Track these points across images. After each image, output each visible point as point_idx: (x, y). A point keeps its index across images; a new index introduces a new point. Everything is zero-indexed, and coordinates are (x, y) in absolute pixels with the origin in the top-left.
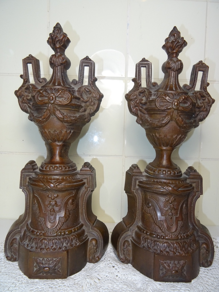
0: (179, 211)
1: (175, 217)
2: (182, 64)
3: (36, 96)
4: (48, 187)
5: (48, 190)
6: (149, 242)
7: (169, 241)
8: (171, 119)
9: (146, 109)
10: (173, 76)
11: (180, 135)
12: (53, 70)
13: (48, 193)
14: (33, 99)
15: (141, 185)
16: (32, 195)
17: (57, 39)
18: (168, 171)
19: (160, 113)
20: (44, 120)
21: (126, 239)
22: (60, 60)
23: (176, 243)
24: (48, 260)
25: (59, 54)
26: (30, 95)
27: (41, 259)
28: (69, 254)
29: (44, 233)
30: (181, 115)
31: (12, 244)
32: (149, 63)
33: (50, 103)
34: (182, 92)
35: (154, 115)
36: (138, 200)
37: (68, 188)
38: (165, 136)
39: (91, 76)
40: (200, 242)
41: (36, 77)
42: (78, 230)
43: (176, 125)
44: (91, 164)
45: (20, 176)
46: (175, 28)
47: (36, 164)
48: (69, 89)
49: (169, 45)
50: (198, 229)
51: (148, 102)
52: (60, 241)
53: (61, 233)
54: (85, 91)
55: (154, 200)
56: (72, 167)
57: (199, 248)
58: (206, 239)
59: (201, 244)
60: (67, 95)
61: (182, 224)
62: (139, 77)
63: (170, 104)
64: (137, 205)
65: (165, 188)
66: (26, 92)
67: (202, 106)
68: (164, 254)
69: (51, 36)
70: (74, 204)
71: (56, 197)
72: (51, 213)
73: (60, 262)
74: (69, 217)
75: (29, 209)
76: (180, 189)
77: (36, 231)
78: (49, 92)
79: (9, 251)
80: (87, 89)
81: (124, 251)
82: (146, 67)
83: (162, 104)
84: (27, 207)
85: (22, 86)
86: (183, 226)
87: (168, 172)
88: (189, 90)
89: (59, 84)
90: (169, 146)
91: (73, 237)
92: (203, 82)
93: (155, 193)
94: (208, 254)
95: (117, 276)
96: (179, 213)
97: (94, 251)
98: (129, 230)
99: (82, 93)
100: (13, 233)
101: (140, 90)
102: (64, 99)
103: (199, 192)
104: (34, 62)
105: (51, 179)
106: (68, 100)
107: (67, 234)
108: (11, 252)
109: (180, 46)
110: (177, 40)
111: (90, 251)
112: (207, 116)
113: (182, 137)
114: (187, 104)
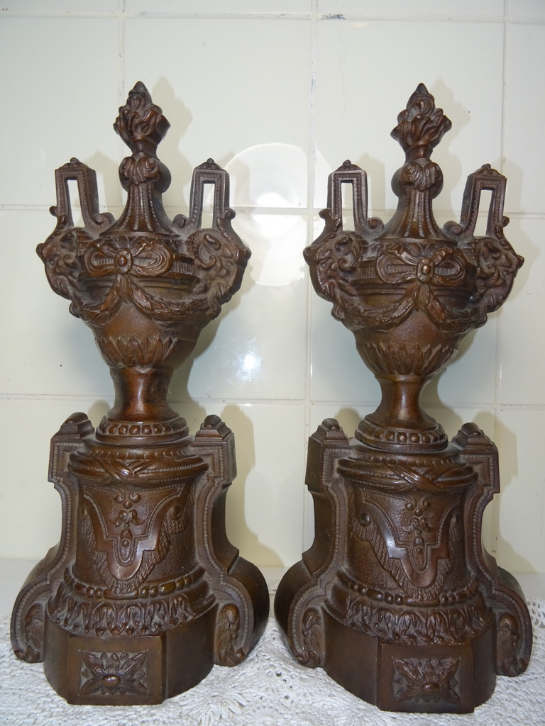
0: (440, 534)
1: (429, 548)
2: (439, 174)
3: (86, 256)
4: (116, 476)
5: (115, 483)
6: (365, 612)
7: (416, 610)
8: (416, 307)
9: (354, 284)
10: (419, 203)
11: (440, 346)
12: (129, 194)
13: (116, 490)
14: (79, 264)
15: (344, 469)
16: (77, 498)
17: (137, 121)
18: (411, 435)
19: (388, 291)
20: (107, 313)
21: (310, 606)
22: (144, 170)
23: (434, 613)
24: (116, 656)
25: (142, 154)
26: (73, 254)
27: (99, 655)
28: (168, 641)
29: (106, 590)
30: (439, 296)
31: (28, 619)
32: (359, 171)
33: (118, 272)
34: (441, 241)
35: (373, 297)
36: (338, 508)
37: (164, 479)
38: (400, 349)
39: (220, 206)
40: (497, 612)
41: (87, 212)
42: (190, 582)
43: (427, 320)
44: (223, 421)
45: (49, 450)
46: (421, 86)
47: (89, 422)
48: (167, 238)
49: (407, 127)
50: (490, 578)
51: (358, 266)
52: (145, 610)
53: (147, 589)
54: (206, 242)
55: (377, 506)
56: (175, 427)
57: (493, 626)
58: (510, 606)
59: (497, 618)
60: (162, 252)
61: (447, 566)
62: (335, 207)
63: (411, 269)
64: (337, 521)
65: (402, 475)
66: (63, 247)
67: (493, 274)
68: (403, 640)
69: (123, 114)
70: (181, 519)
71: (136, 502)
72: (124, 539)
73: (145, 664)
74: (168, 551)
75: (70, 532)
76: (440, 480)
77: (87, 586)
78: (118, 246)
79: (21, 636)
80: (210, 236)
81: (305, 636)
82: (352, 181)
83: (391, 270)
84: (67, 528)
85: (55, 234)
86: (451, 572)
87: (410, 437)
88: (458, 234)
89: (142, 228)
90: (412, 374)
91: (178, 601)
92: (494, 217)
93: (380, 489)
94: (517, 642)
95: (287, 697)
96: (439, 538)
97: (231, 635)
98: (319, 583)
99: (198, 249)
100: (32, 591)
101: (339, 237)
102: (153, 262)
103: (489, 485)
104: (84, 177)
105: (123, 457)
106: (163, 265)
107: (162, 594)
108: (28, 640)
109: (433, 130)
110: (427, 115)
111: (222, 637)
112: (505, 298)
113: (444, 351)
114: (453, 270)
